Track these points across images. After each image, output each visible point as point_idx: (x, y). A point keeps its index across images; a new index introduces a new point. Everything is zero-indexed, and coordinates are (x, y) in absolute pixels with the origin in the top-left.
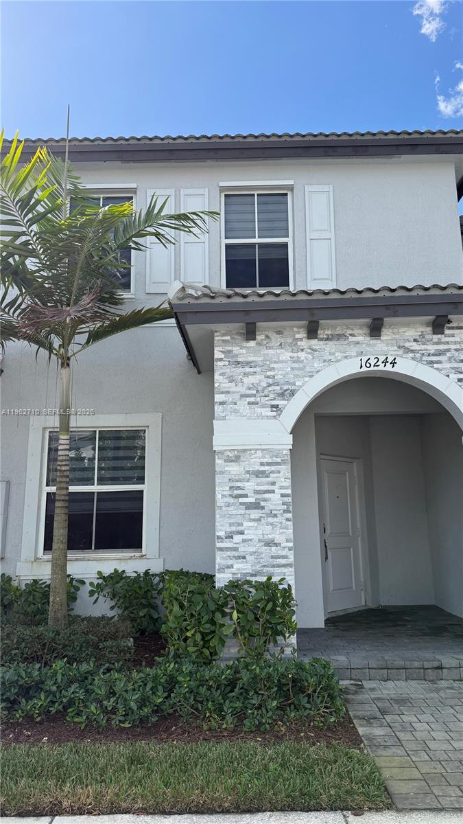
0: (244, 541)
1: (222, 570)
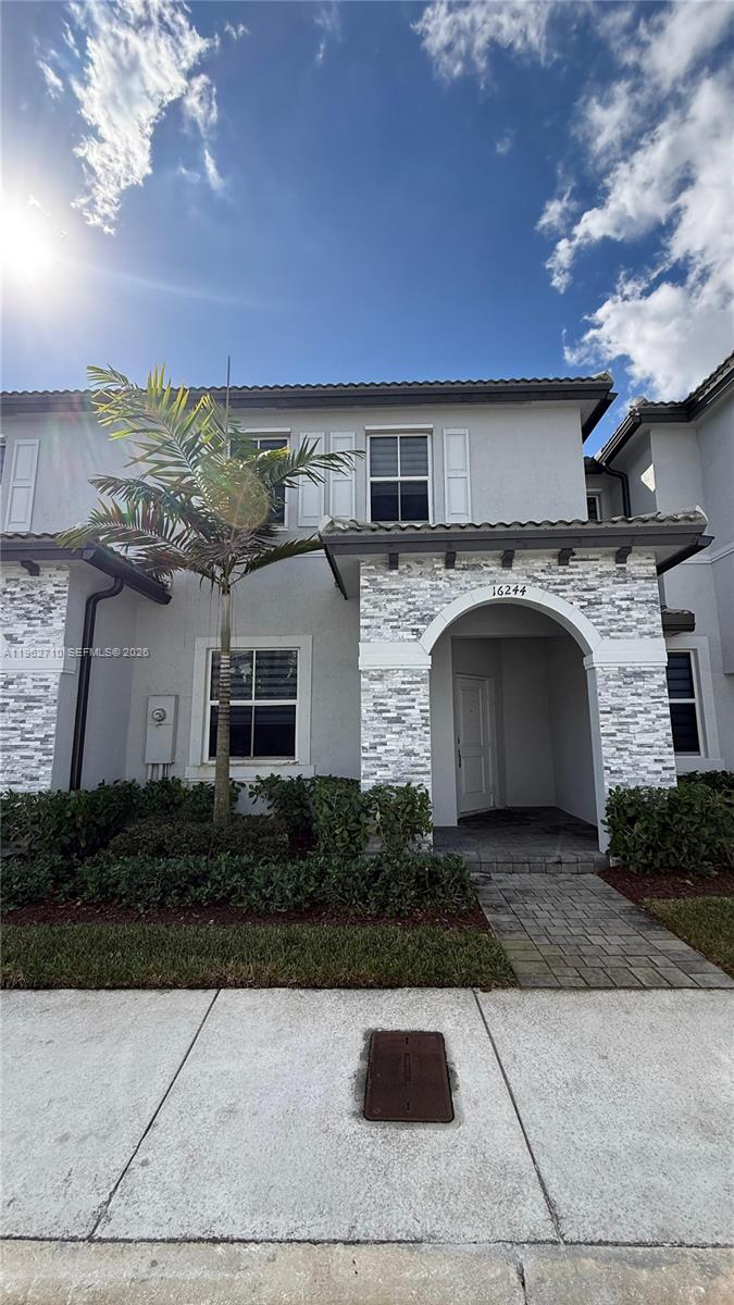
0: (386, 751)
1: (366, 776)
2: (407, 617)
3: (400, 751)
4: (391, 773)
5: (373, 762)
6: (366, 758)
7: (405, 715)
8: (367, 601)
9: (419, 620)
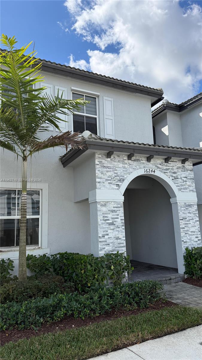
0: (109, 238)
1: (101, 250)
2: (114, 179)
3: (114, 238)
4: (111, 248)
5: (103, 243)
6: (101, 242)
7: (115, 221)
8: (99, 171)
9: (119, 180)
